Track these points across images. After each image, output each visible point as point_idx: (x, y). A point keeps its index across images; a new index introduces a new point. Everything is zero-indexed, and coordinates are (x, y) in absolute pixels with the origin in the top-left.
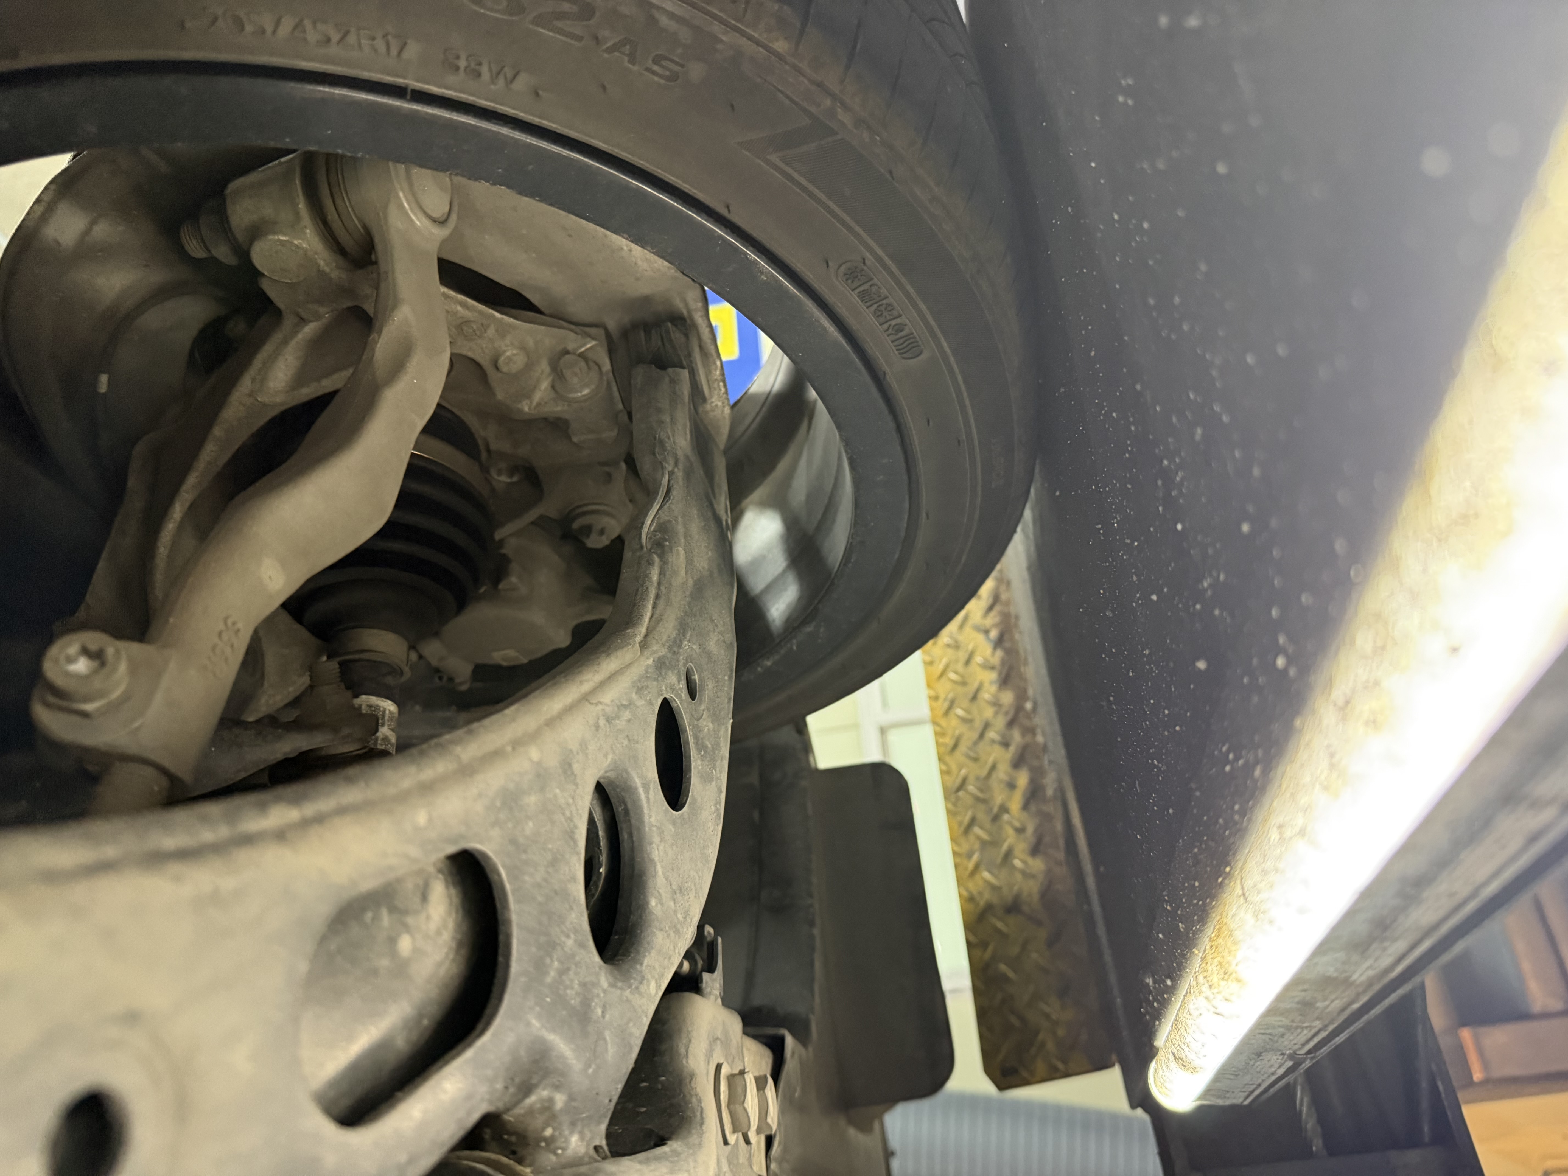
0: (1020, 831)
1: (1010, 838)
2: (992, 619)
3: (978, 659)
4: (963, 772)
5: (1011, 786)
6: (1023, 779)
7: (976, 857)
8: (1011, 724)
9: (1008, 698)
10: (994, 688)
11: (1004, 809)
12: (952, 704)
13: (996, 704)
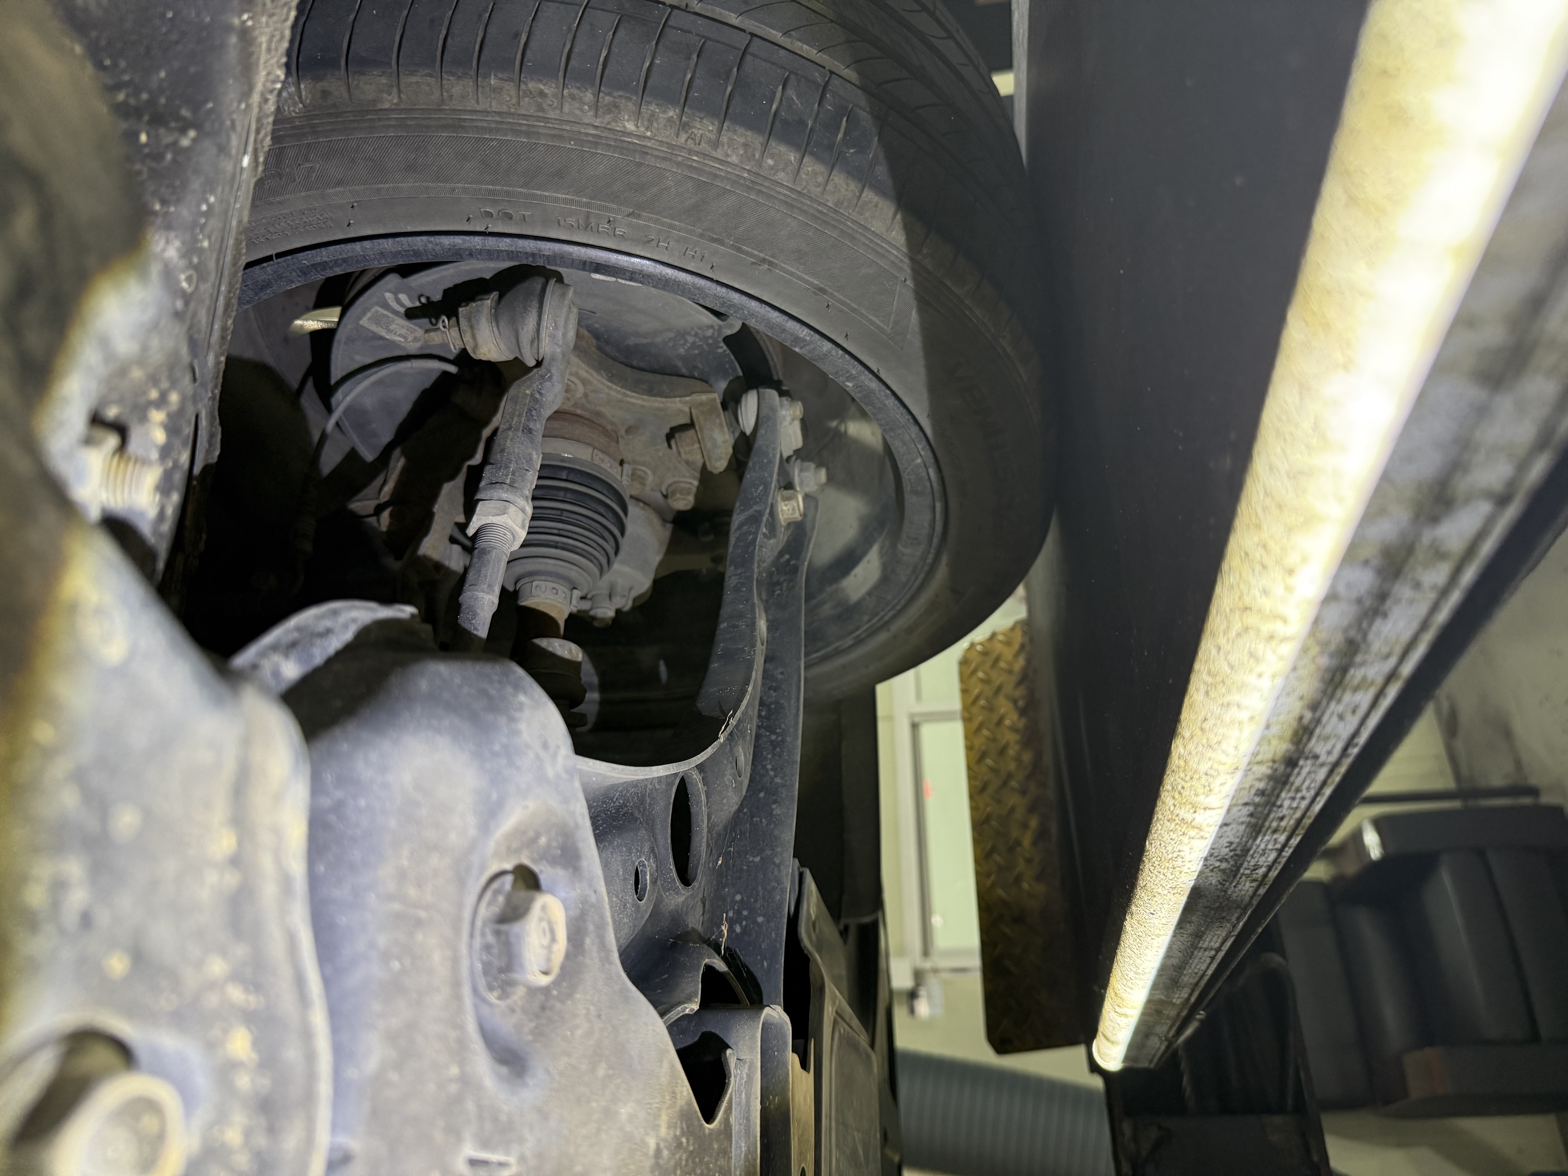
0: (1029, 861)
1: (1021, 866)
2: (1020, 692)
3: (1007, 722)
4: (989, 809)
5: (1025, 826)
6: (1034, 823)
7: (993, 878)
8: (1028, 778)
9: (1027, 757)
10: (1017, 748)
11: (1018, 843)
12: (983, 755)
13: (1018, 759)
